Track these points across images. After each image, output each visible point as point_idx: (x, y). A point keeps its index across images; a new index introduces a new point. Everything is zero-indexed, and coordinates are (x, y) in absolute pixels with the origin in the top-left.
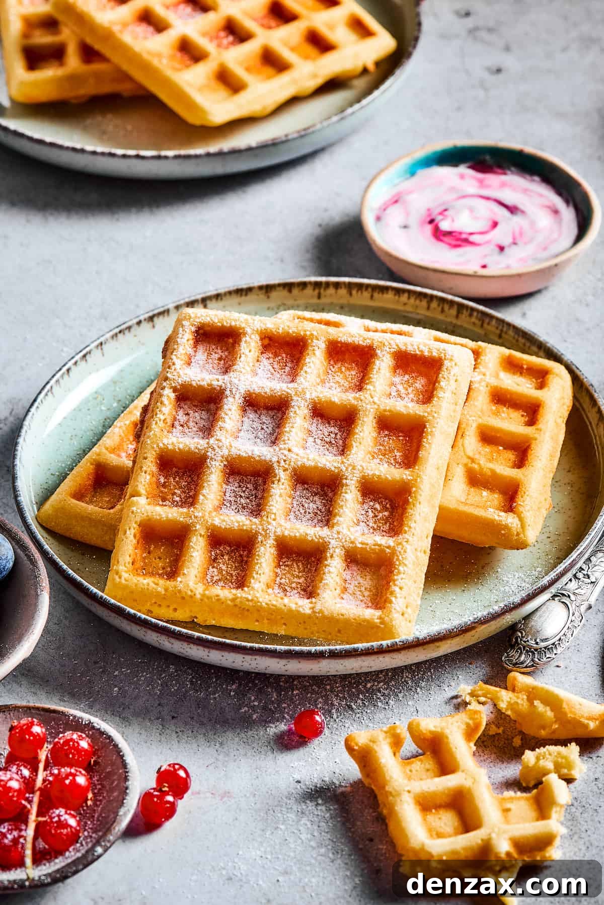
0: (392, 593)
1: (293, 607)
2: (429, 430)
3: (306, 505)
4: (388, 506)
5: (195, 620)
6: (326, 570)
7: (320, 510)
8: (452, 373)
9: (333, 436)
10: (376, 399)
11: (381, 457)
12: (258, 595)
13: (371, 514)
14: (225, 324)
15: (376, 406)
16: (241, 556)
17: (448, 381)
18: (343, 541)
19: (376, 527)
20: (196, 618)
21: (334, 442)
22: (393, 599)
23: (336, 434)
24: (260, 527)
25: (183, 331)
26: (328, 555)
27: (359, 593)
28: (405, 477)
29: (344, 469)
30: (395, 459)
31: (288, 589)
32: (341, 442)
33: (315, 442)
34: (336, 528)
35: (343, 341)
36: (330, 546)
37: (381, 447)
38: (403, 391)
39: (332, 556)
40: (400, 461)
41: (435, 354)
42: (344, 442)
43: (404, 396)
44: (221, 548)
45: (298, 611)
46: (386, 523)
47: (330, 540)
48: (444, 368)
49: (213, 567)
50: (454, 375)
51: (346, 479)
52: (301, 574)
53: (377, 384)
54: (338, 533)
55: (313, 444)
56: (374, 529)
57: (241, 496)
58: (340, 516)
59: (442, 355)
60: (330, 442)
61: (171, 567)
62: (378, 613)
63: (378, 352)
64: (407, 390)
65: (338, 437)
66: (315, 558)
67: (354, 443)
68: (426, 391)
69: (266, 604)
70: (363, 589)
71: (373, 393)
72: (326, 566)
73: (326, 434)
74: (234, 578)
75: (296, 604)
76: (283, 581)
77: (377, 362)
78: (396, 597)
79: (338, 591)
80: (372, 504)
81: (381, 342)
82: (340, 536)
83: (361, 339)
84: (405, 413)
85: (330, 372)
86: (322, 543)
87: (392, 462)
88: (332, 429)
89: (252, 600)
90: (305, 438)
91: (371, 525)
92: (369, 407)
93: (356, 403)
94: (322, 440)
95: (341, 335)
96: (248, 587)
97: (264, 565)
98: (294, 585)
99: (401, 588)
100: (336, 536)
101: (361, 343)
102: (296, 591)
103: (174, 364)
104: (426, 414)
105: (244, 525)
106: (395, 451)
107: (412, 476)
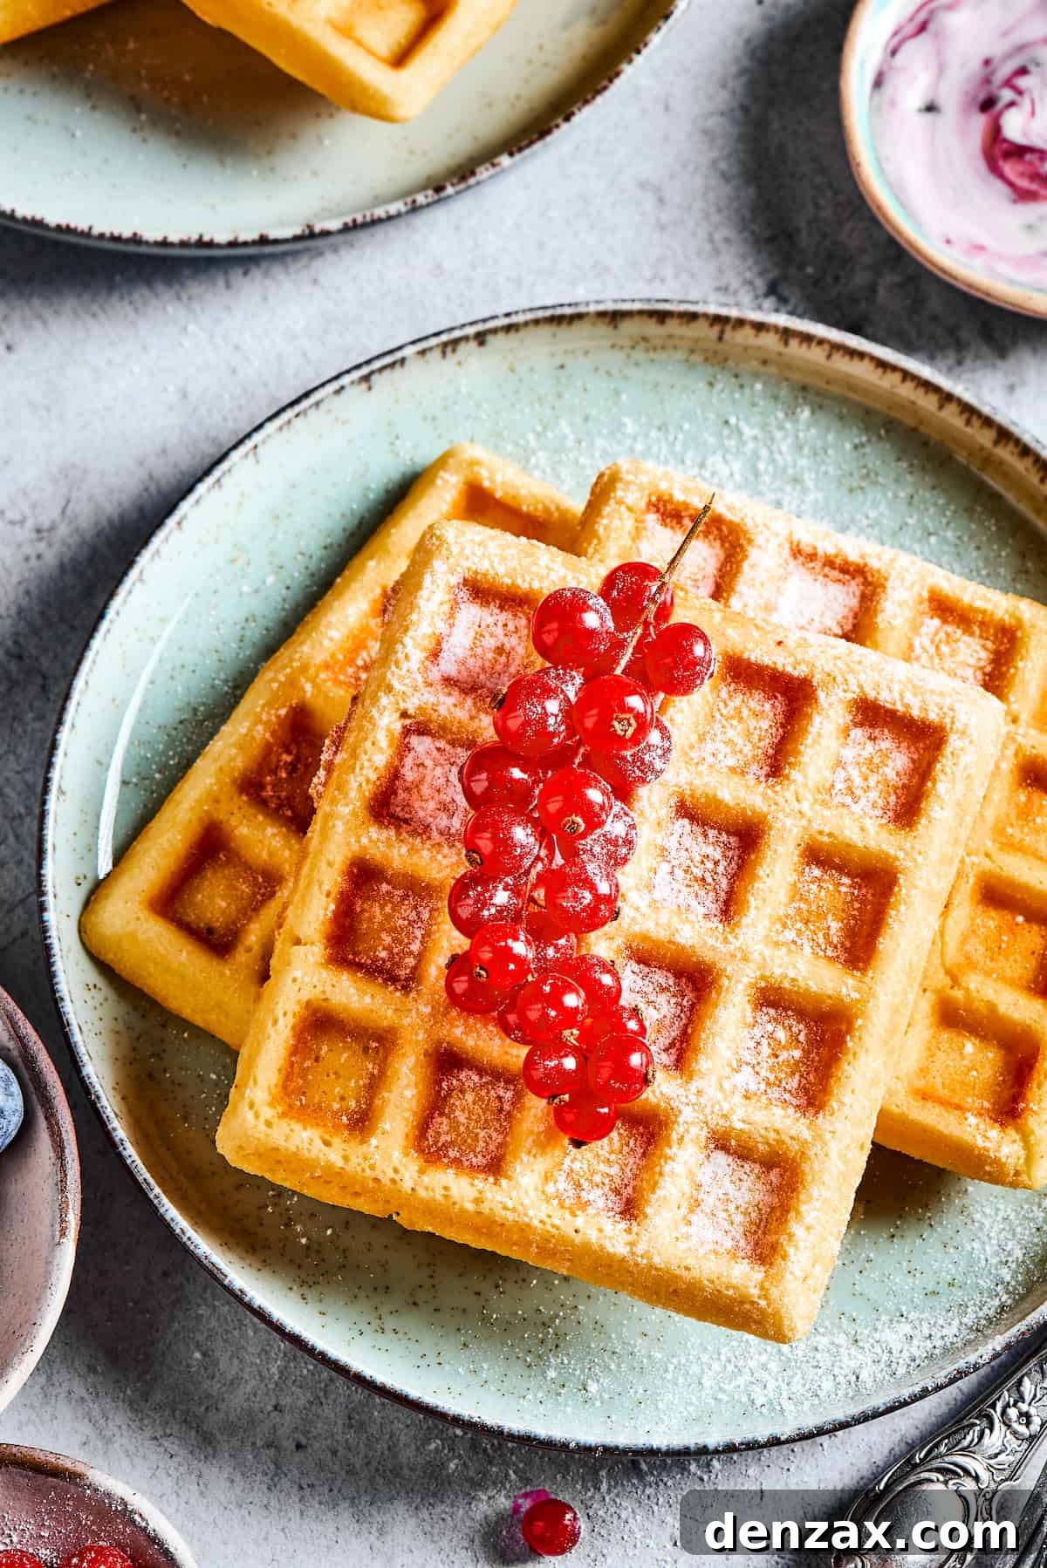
0: (791, 1236)
1: (593, 1236)
2: (904, 891)
4: (802, 1038)
5: (395, 1217)
6: (667, 1169)
8: (962, 764)
9: (710, 865)
10: (805, 806)
11: (799, 925)
12: (526, 1202)
13: (766, 1050)
14: (519, 582)
15: (804, 822)
16: (500, 1098)
17: (953, 781)
18: (708, 1111)
19: (772, 1079)
20: (398, 1214)
21: (709, 880)
22: (791, 1251)
23: (716, 863)
25: (433, 582)
26: (674, 1136)
27: (724, 1215)
28: (844, 991)
29: (726, 956)
30: (826, 936)
31: (585, 1185)
32: (724, 884)
33: (672, 873)
34: (695, 1085)
35: (753, 659)
36: (681, 1120)
37: (802, 905)
38: (858, 781)
39: (681, 1139)
40: (835, 940)
41: (933, 716)
42: (731, 885)
43: (858, 792)
44: (463, 1076)
45: (602, 1247)
46: (793, 1074)
47: (682, 1107)
48: (948, 750)
50: (966, 768)
51: (728, 979)
52: (613, 1157)
53: (811, 771)
54: (700, 1092)
55: (669, 878)
56: (768, 1084)
58: (707, 1057)
59: (948, 720)
60: (703, 879)
61: (358, 1101)
62: (758, 1274)
63: (821, 695)
64: (866, 779)
65: (720, 869)
66: (645, 1127)
67: (751, 899)
68: (904, 787)
69: (541, 1221)
70: (732, 1208)
71: (801, 790)
72: (667, 1158)
73: (698, 858)
74: (482, 1144)
75: (600, 1230)
77: (817, 719)
78: (796, 1247)
79: (684, 1211)
80: (770, 1027)
81: (829, 675)
82: (702, 1100)
83: (791, 660)
84: (860, 844)
85: (718, 715)
86: (666, 1108)
87: (821, 940)
88: (709, 850)
89: (514, 1210)
90: (654, 865)
91: (763, 1073)
92: (789, 822)
93: (765, 809)
94: (686, 872)
95: (751, 646)
96: (509, 1178)
98: (597, 1178)
99: (808, 1228)
100: (693, 1099)
101: (789, 669)
102: (599, 1192)
103: (407, 657)
104: (901, 855)
106: (830, 917)
107: (858, 990)
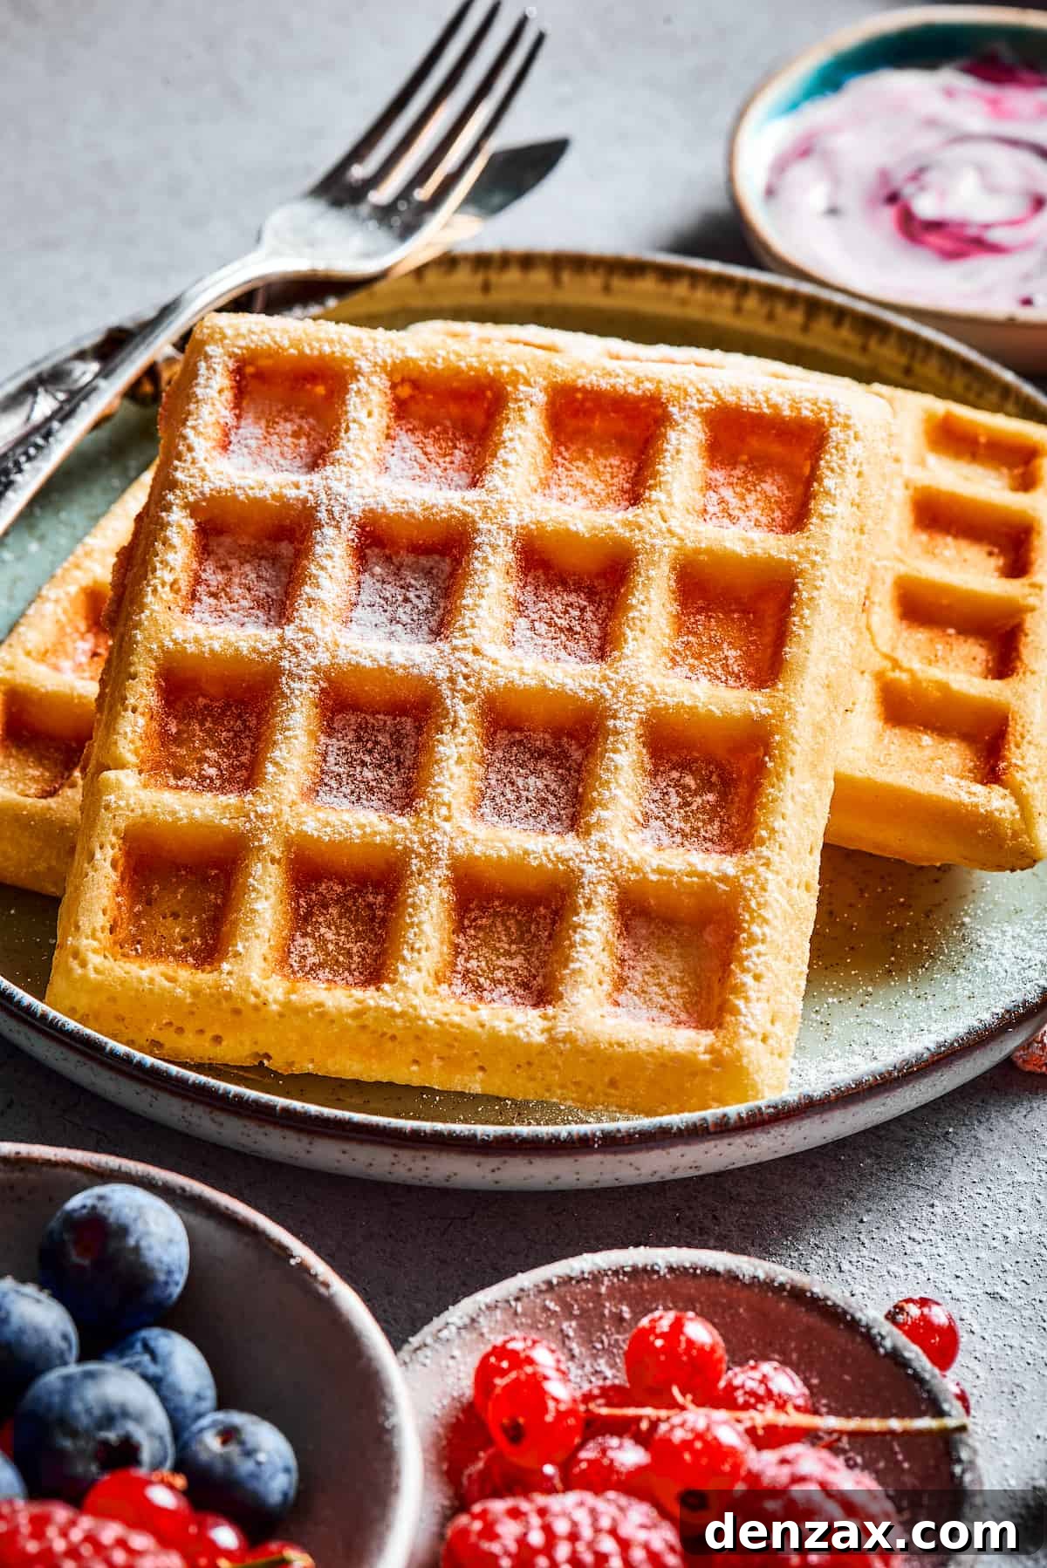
0: (738, 990)
1: (503, 1027)
2: (805, 595)
3: (520, 782)
4: (714, 778)
5: (266, 1062)
6: (577, 938)
7: (553, 793)
8: (850, 459)
9: (576, 613)
10: (674, 525)
11: (691, 661)
12: (416, 1002)
13: (675, 800)
14: (307, 351)
15: (676, 542)
16: (370, 906)
17: (842, 476)
18: (615, 866)
19: (688, 830)
20: (268, 1057)
21: (578, 629)
22: (740, 1003)
23: (583, 610)
24: (415, 838)
25: (208, 368)
26: (581, 901)
27: (655, 989)
28: (753, 708)
29: (608, 693)
30: (725, 666)
31: (486, 984)
32: (595, 628)
33: (533, 629)
34: (596, 836)
35: (588, 386)
36: (585, 880)
37: (691, 639)
38: (734, 502)
39: (589, 904)
40: (736, 669)
41: (807, 413)
42: (603, 628)
43: (736, 513)
44: (322, 888)
45: (516, 1039)
46: (711, 821)
47: (584, 866)
48: (831, 447)
49: (304, 935)
50: (854, 463)
51: (615, 717)
52: (514, 947)
53: (675, 487)
54: (602, 847)
55: (529, 633)
56: (685, 836)
57: (363, 764)
58: (605, 807)
59: (825, 415)
60: (570, 629)
61: (203, 937)
62: (706, 1038)
63: (673, 410)
64: (743, 498)
65: (588, 615)
66: (546, 908)
67: (628, 632)
68: (788, 499)
69: (438, 1022)
70: (664, 980)
71: (666, 509)
72: (575, 927)
73: (559, 609)
74: (356, 959)
75: (510, 1021)
76: (473, 964)
77: (672, 435)
78: (747, 999)
79: (607, 987)
80: (675, 775)
81: (678, 388)
82: (606, 855)
83: (632, 380)
84: (745, 554)
85: (559, 459)
86: (565, 872)
87: (719, 672)
88: (572, 598)
89: (403, 1015)
90: (510, 619)
91: (676, 824)
92: (658, 542)
93: (627, 535)
94: (549, 625)
95: (583, 372)
96: (392, 982)
97: (427, 927)
98: (499, 974)
99: (757, 978)
100: (596, 855)
101: (631, 389)
102: (504, 989)
103: (190, 448)
104: (795, 558)
105: (375, 833)
106: (725, 646)
107: (771, 706)
